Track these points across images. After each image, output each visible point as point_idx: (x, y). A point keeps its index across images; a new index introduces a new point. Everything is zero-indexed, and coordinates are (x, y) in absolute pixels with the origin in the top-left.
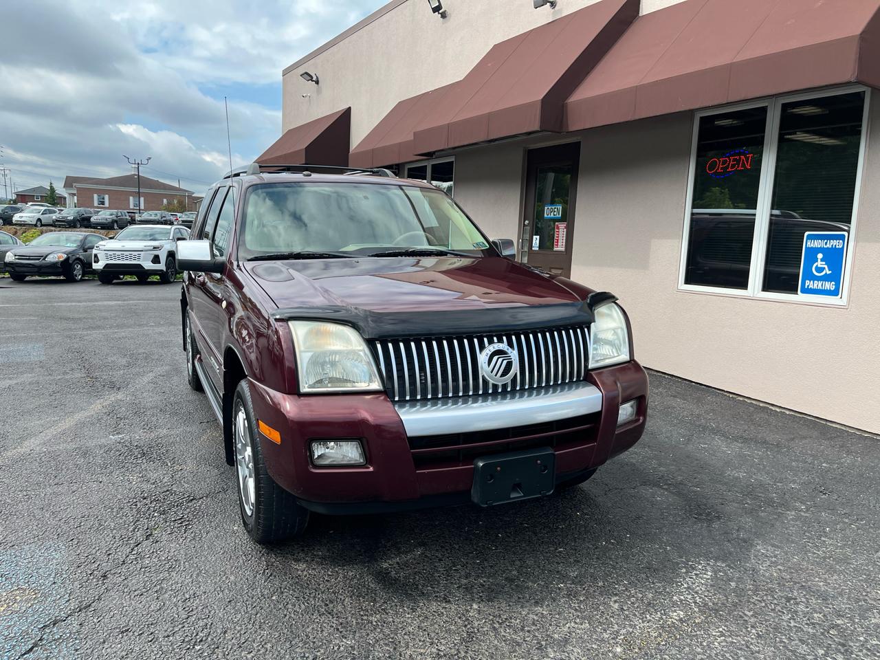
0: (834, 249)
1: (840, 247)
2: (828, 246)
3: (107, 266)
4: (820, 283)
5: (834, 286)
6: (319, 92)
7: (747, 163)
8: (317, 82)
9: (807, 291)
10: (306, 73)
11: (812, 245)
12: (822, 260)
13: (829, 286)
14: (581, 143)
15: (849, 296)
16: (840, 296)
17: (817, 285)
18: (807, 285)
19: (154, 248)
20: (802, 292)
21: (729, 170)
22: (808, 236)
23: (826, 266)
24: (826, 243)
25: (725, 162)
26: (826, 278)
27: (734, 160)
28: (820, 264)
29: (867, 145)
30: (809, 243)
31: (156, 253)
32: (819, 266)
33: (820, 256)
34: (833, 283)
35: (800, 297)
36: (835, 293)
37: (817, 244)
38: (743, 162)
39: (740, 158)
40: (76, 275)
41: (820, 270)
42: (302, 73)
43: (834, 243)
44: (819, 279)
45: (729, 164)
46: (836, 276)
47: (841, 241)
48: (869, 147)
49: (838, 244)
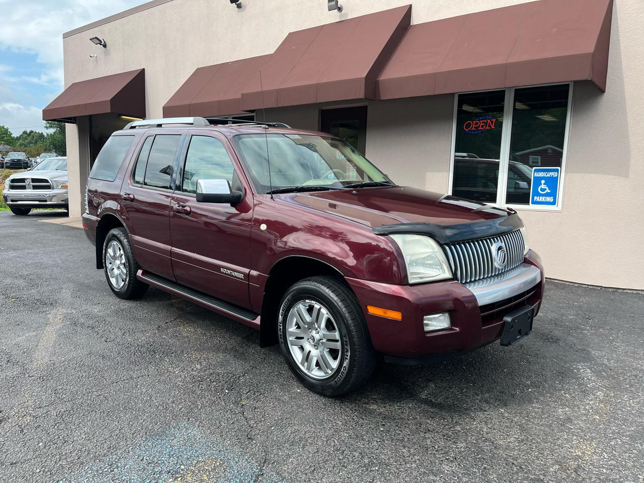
0: (552, 178)
1: (556, 176)
2: (548, 175)
4: (544, 198)
5: (553, 200)
6: (107, 54)
7: (492, 125)
8: (105, 46)
9: (535, 203)
10: (96, 38)
11: (538, 175)
12: (544, 184)
13: (550, 199)
14: (368, 107)
15: (563, 205)
16: (556, 205)
17: (542, 199)
18: (535, 199)
20: (532, 203)
21: (480, 128)
22: (535, 170)
23: (547, 188)
24: (547, 174)
25: (477, 124)
26: (547, 195)
27: (483, 123)
28: (543, 186)
29: (572, 116)
30: (536, 174)
32: (543, 188)
33: (543, 182)
34: (552, 197)
35: (531, 206)
36: (554, 203)
37: (541, 174)
38: (489, 124)
39: (487, 122)
41: (543, 190)
42: (92, 37)
43: (552, 174)
44: (543, 195)
45: (480, 125)
46: (553, 193)
47: (556, 173)
48: (573, 117)
49: (554, 174)
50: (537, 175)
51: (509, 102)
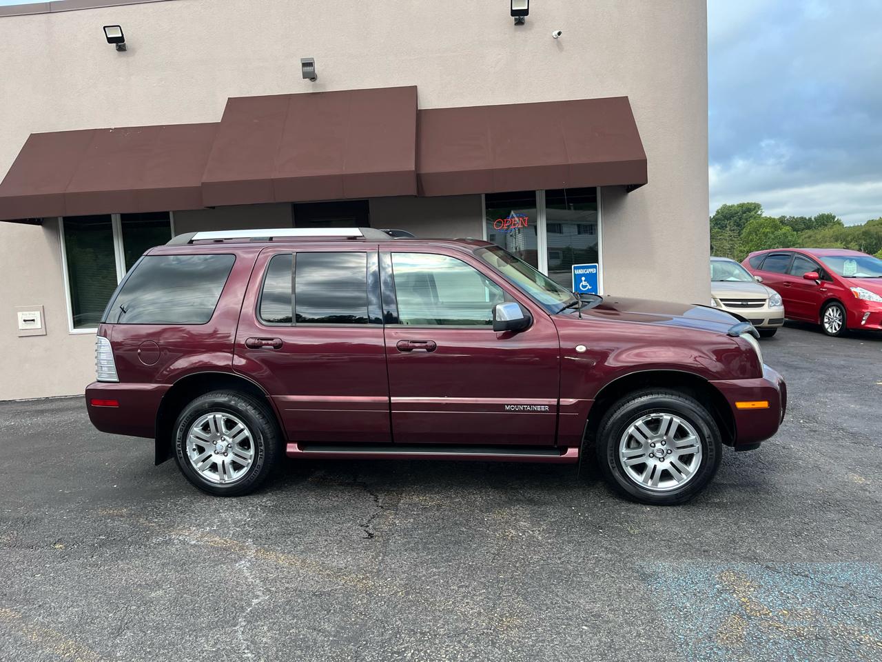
0: (591, 274)
1: (595, 272)
12: (585, 281)
14: (370, 202)
22: (573, 268)
23: (588, 284)
24: (586, 271)
26: (589, 291)
28: (584, 283)
33: (583, 278)
37: (580, 272)
41: (584, 287)
43: (590, 270)
46: (594, 289)
47: (595, 269)
49: (592, 271)
50: (578, 272)
51: (541, 199)
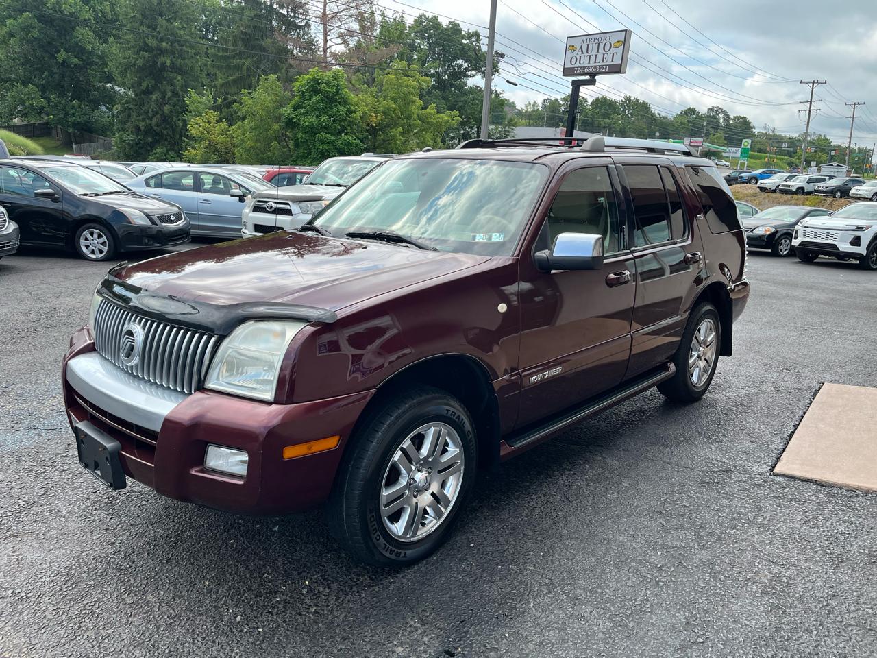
3: (803, 243)
19: (859, 228)
31: (857, 233)
40: (781, 250)
